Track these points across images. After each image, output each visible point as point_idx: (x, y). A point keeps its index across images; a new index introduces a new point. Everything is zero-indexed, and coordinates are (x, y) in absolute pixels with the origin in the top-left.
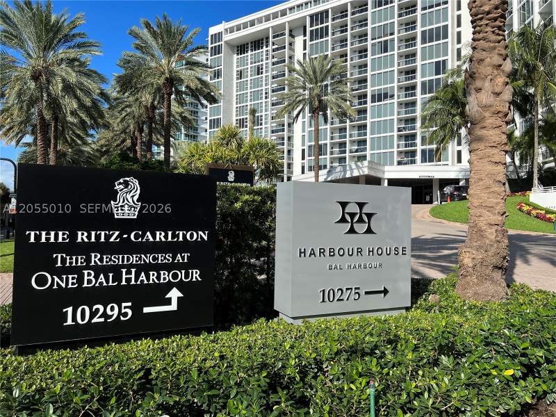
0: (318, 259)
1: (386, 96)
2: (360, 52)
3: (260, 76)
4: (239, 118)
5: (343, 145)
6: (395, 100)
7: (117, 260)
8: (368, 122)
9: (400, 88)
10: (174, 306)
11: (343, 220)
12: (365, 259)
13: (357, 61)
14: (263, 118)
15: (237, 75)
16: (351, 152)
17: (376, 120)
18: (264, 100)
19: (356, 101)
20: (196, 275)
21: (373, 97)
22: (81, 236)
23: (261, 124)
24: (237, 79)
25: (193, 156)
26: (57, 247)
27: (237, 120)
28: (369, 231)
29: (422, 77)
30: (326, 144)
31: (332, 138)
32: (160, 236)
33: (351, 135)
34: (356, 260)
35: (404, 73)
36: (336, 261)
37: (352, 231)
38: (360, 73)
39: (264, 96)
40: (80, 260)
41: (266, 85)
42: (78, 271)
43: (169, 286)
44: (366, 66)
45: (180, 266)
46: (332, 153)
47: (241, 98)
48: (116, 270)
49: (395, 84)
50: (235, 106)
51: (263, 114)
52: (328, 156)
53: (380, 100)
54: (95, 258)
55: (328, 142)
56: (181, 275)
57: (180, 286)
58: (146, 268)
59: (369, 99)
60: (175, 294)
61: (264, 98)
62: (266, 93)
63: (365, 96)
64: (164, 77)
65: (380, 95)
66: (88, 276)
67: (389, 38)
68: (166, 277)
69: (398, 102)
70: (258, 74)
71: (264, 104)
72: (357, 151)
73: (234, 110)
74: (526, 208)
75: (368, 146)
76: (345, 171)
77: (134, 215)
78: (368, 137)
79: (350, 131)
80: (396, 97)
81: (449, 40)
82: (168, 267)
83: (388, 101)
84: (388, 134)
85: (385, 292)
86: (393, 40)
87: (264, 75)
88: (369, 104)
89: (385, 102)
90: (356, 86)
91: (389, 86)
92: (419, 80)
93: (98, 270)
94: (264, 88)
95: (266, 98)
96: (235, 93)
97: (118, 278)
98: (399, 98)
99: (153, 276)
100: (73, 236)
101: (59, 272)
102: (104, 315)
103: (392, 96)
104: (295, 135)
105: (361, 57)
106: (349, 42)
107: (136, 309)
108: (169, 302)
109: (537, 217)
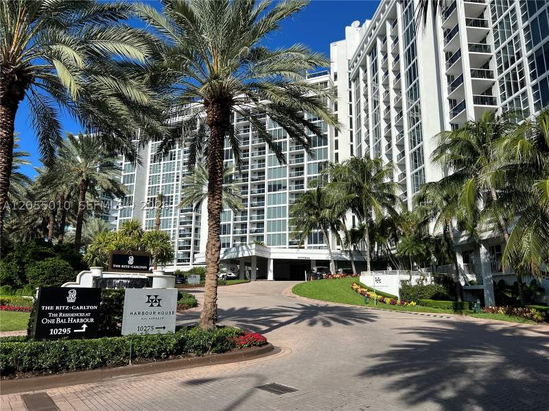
0: (137, 316)
1: (280, 187)
2: (260, 149)
3: (173, 161)
4: (150, 197)
5: (244, 226)
6: (287, 191)
7: (67, 315)
8: (266, 207)
9: (291, 181)
10: (84, 330)
11: (148, 302)
12: (157, 316)
13: (257, 156)
14: (174, 198)
15: (152, 159)
16: (251, 232)
17: (272, 206)
18: (175, 183)
19: (256, 190)
20: (92, 320)
21: (270, 187)
22: (57, 308)
23: (172, 204)
24: (151, 162)
25: (101, 243)
26: (50, 311)
27: (148, 199)
28: (159, 305)
29: (308, 174)
30: (229, 225)
31: (235, 220)
32: (81, 307)
33: (251, 218)
34: (152, 316)
35: (294, 170)
36: (144, 316)
37: (152, 305)
38: (259, 166)
39: (175, 178)
40: (56, 315)
41: (178, 169)
42: (55, 318)
43: (83, 324)
44: (264, 161)
45: (87, 317)
46: (234, 233)
47: (153, 180)
48: (67, 318)
49: (287, 178)
50: (147, 186)
51: (174, 194)
52: (231, 235)
53: (275, 190)
54: (61, 314)
55: (231, 222)
56: (87, 320)
57: (87, 324)
58: (76, 318)
59: (266, 188)
60: (85, 326)
61: (175, 180)
62: (178, 177)
63: (263, 186)
64: (81, 179)
65: (275, 186)
66: (58, 320)
67: (282, 140)
68: (82, 320)
69: (290, 193)
70: (171, 159)
71: (175, 187)
72: (256, 232)
73: (147, 189)
74: (356, 286)
75: (265, 228)
76: (238, 252)
77: (73, 301)
78: (266, 220)
79: (250, 214)
80: (287, 188)
81: (328, 146)
82: (83, 318)
83: (282, 191)
84: (282, 219)
85: (164, 328)
86: (285, 142)
87: (176, 161)
88: (266, 193)
89: (279, 192)
90: (256, 177)
91: (283, 179)
92: (306, 176)
93: (61, 318)
94: (176, 172)
95: (177, 180)
96: (148, 175)
97: (67, 321)
98: (290, 188)
99: (78, 320)
100: (55, 308)
101: (50, 319)
102: (62, 332)
103: (285, 187)
104: (202, 214)
105: (260, 154)
106: (250, 140)
107: (72, 330)
108: (82, 329)
109: (361, 294)
